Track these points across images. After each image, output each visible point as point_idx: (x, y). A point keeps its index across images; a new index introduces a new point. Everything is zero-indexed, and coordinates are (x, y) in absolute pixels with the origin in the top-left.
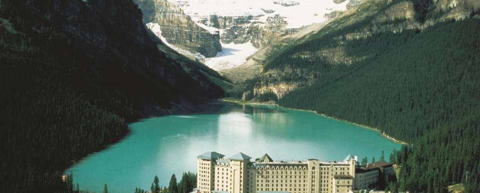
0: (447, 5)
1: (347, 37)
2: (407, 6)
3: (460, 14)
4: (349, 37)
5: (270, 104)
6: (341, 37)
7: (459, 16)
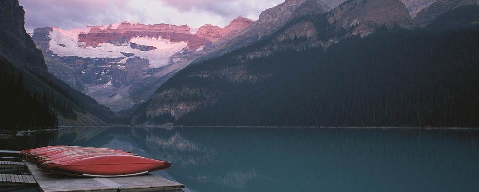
0: (348, 25)
1: (248, 56)
2: (306, 25)
3: (365, 31)
4: (250, 56)
5: (168, 126)
6: (240, 56)
7: (364, 34)
